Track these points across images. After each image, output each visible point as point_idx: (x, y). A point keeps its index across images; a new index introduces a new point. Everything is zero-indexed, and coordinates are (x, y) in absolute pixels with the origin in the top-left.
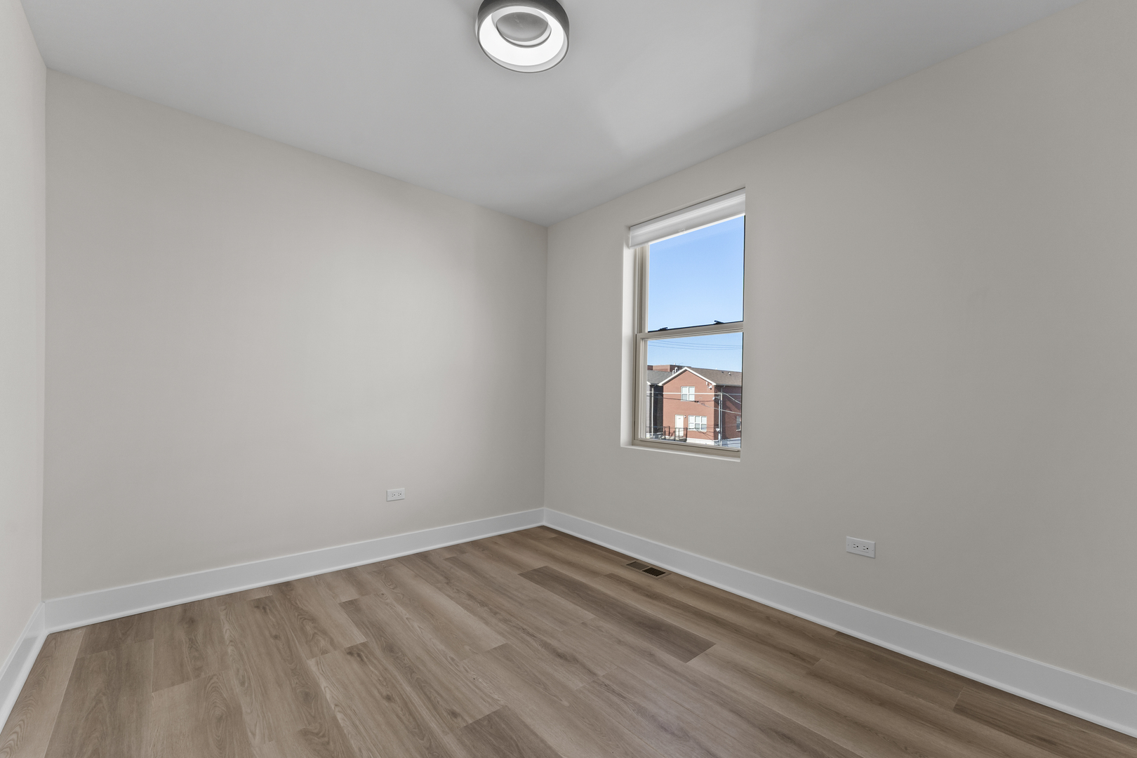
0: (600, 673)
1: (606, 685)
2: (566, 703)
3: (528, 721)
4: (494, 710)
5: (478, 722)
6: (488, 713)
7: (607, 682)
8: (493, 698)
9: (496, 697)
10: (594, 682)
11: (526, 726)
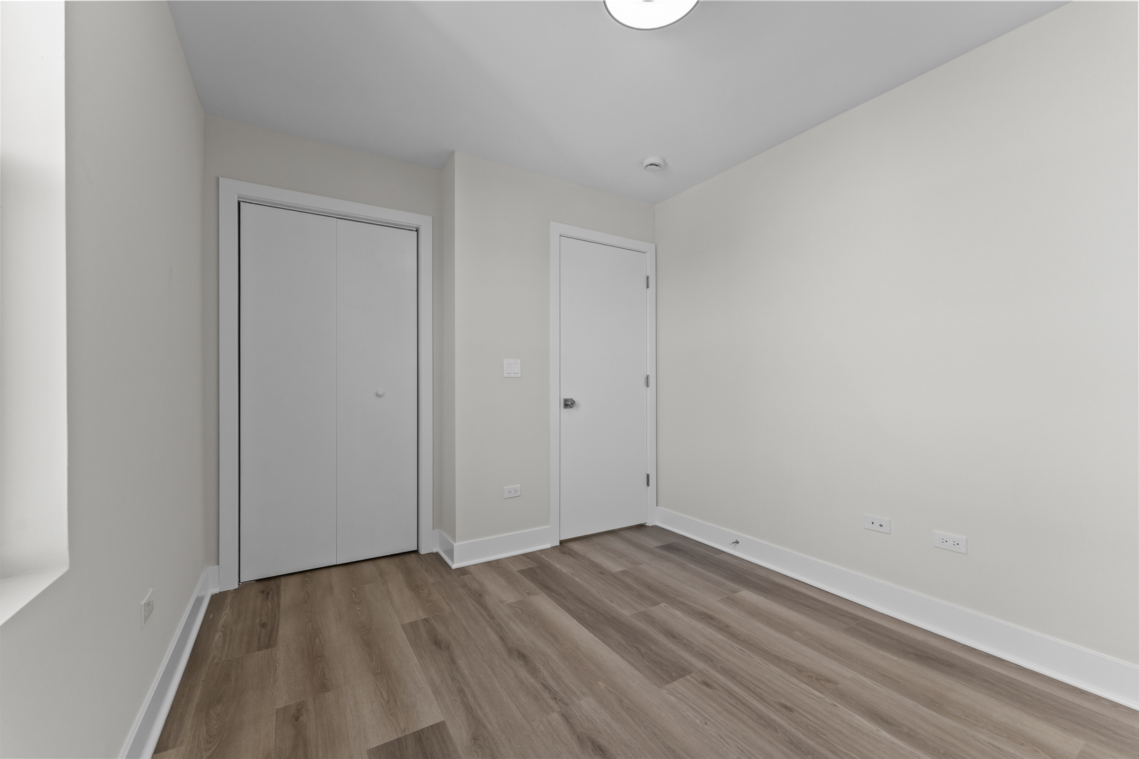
0: (555, 717)
1: (555, 699)
2: (601, 683)
3: (636, 673)
4: (670, 685)
5: (682, 676)
6: (675, 682)
7: (552, 703)
8: (676, 697)
9: (672, 698)
10: (566, 704)
11: (638, 669)
